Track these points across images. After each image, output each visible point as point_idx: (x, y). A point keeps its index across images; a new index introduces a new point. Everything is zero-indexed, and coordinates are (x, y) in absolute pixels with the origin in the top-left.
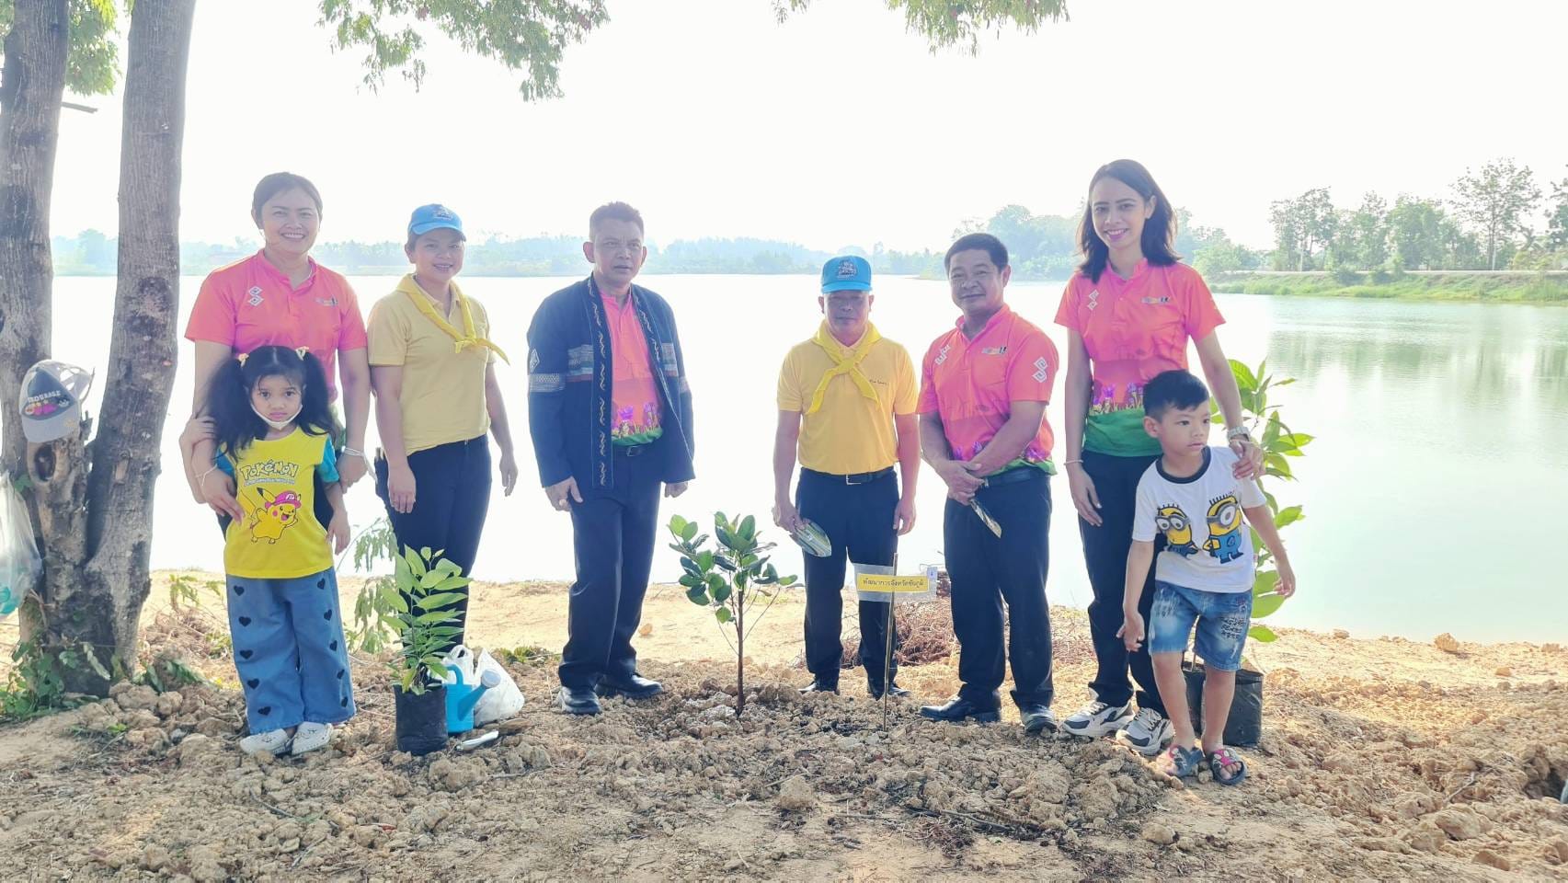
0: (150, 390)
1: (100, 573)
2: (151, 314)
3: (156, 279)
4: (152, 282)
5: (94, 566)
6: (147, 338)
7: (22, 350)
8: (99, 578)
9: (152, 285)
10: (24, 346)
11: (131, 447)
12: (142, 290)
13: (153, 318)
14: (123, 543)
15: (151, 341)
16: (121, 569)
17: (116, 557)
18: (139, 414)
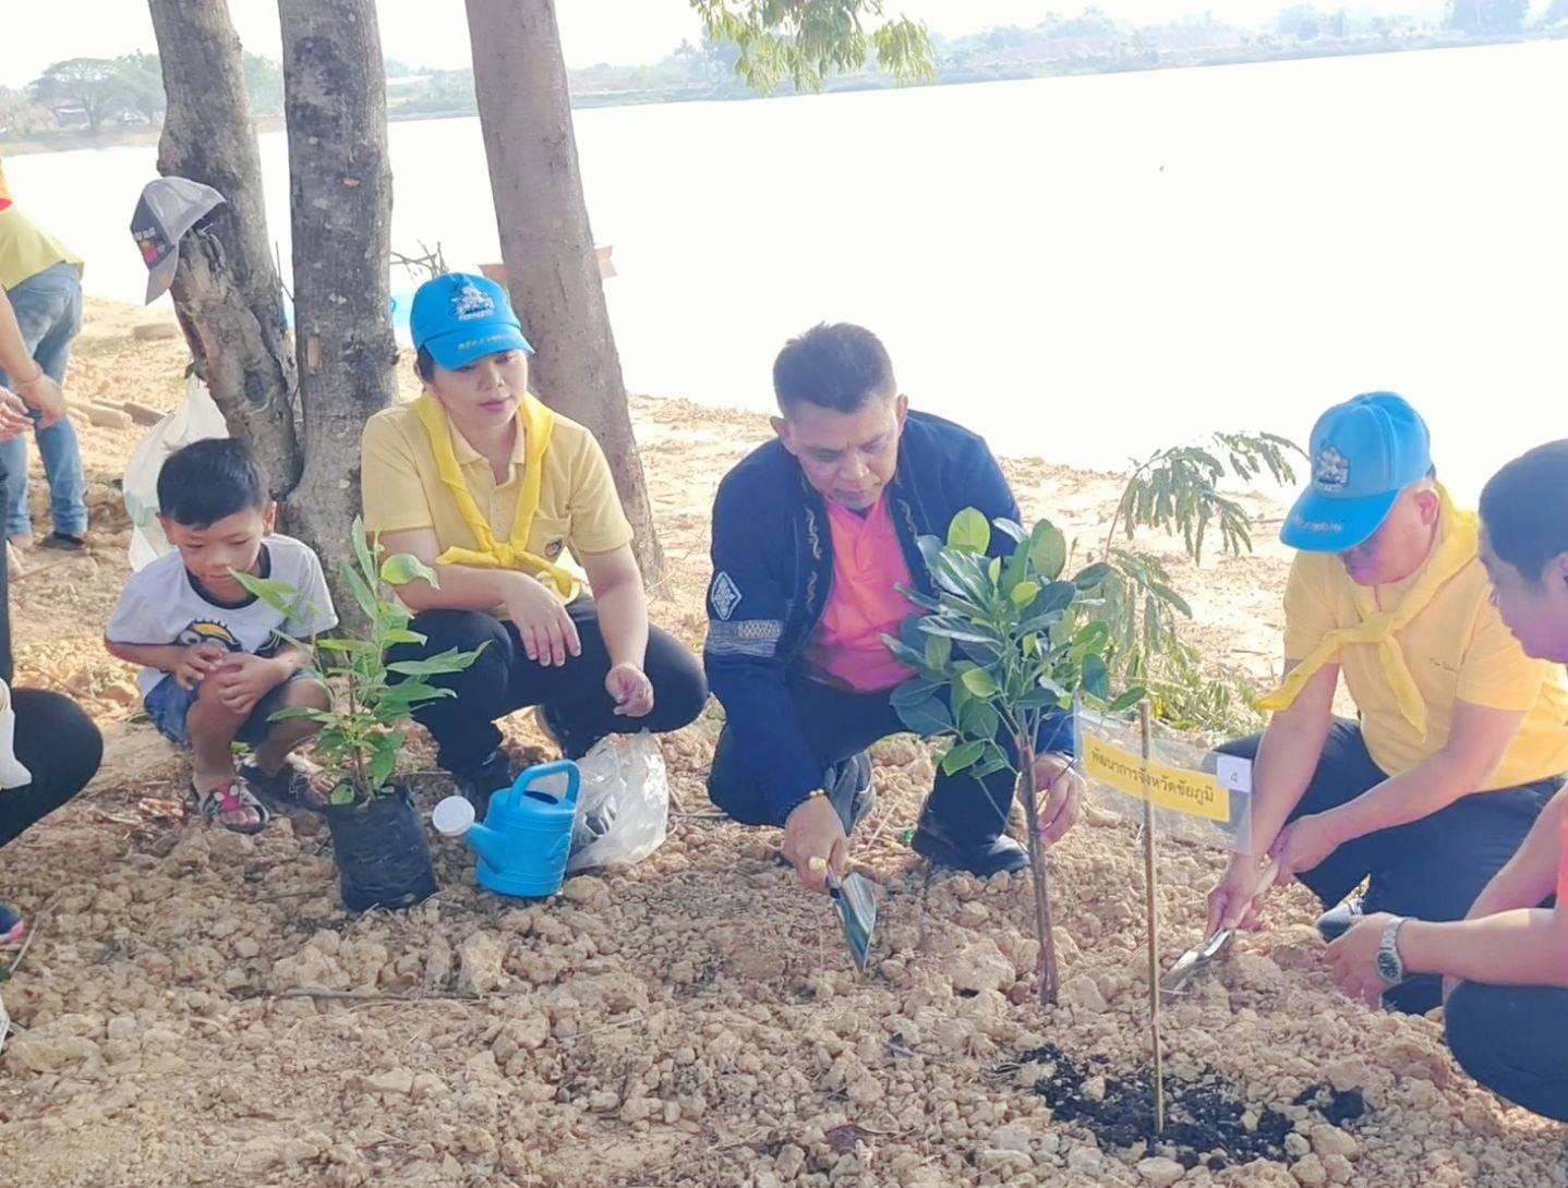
0: (328, 227)
1: (299, 509)
2: (313, 101)
3: (315, 40)
4: (310, 45)
5: (294, 498)
6: (313, 140)
7: (183, 161)
8: (298, 517)
9: (309, 51)
10: (186, 156)
11: (318, 317)
12: (298, 60)
13: (315, 107)
14: (331, 467)
15: (319, 144)
16: (332, 506)
17: (322, 487)
18: (318, 265)
